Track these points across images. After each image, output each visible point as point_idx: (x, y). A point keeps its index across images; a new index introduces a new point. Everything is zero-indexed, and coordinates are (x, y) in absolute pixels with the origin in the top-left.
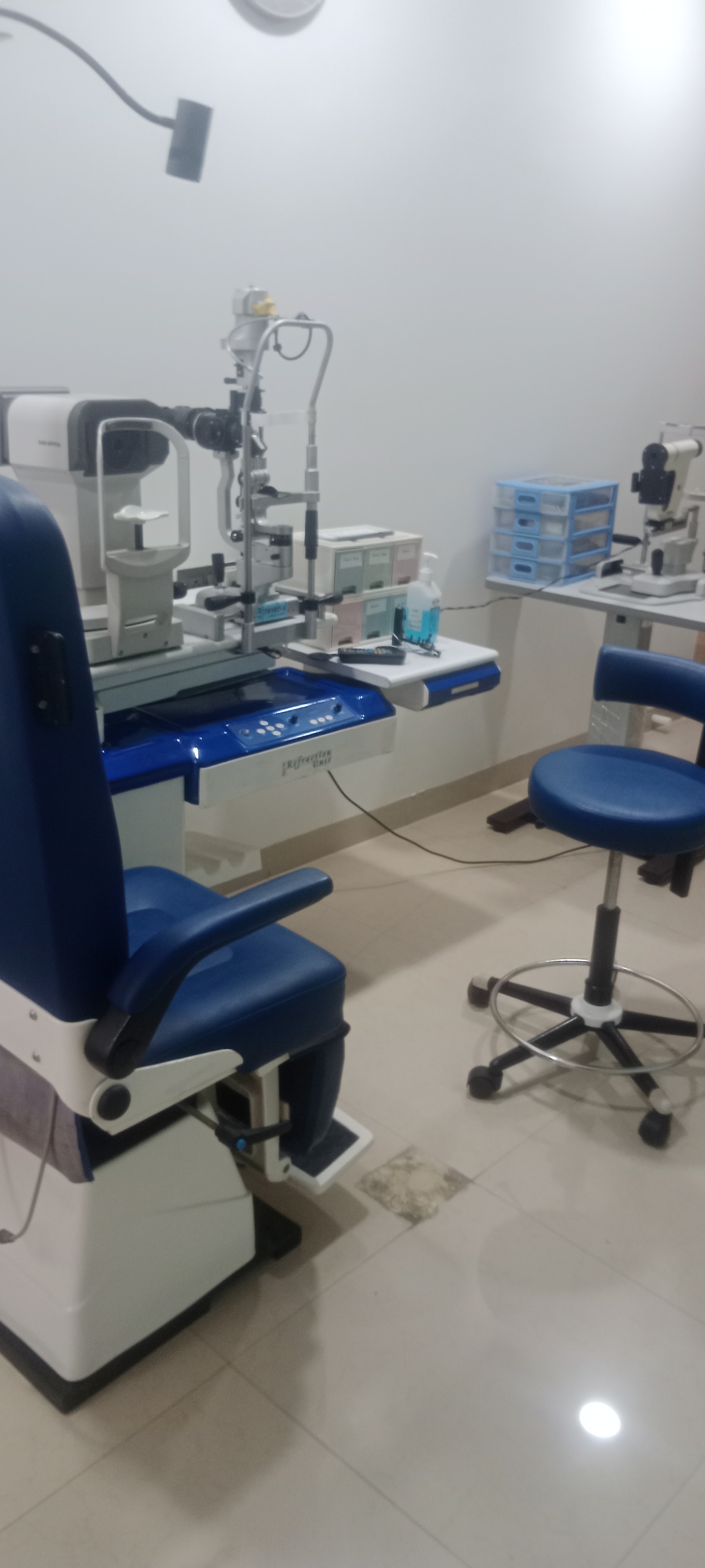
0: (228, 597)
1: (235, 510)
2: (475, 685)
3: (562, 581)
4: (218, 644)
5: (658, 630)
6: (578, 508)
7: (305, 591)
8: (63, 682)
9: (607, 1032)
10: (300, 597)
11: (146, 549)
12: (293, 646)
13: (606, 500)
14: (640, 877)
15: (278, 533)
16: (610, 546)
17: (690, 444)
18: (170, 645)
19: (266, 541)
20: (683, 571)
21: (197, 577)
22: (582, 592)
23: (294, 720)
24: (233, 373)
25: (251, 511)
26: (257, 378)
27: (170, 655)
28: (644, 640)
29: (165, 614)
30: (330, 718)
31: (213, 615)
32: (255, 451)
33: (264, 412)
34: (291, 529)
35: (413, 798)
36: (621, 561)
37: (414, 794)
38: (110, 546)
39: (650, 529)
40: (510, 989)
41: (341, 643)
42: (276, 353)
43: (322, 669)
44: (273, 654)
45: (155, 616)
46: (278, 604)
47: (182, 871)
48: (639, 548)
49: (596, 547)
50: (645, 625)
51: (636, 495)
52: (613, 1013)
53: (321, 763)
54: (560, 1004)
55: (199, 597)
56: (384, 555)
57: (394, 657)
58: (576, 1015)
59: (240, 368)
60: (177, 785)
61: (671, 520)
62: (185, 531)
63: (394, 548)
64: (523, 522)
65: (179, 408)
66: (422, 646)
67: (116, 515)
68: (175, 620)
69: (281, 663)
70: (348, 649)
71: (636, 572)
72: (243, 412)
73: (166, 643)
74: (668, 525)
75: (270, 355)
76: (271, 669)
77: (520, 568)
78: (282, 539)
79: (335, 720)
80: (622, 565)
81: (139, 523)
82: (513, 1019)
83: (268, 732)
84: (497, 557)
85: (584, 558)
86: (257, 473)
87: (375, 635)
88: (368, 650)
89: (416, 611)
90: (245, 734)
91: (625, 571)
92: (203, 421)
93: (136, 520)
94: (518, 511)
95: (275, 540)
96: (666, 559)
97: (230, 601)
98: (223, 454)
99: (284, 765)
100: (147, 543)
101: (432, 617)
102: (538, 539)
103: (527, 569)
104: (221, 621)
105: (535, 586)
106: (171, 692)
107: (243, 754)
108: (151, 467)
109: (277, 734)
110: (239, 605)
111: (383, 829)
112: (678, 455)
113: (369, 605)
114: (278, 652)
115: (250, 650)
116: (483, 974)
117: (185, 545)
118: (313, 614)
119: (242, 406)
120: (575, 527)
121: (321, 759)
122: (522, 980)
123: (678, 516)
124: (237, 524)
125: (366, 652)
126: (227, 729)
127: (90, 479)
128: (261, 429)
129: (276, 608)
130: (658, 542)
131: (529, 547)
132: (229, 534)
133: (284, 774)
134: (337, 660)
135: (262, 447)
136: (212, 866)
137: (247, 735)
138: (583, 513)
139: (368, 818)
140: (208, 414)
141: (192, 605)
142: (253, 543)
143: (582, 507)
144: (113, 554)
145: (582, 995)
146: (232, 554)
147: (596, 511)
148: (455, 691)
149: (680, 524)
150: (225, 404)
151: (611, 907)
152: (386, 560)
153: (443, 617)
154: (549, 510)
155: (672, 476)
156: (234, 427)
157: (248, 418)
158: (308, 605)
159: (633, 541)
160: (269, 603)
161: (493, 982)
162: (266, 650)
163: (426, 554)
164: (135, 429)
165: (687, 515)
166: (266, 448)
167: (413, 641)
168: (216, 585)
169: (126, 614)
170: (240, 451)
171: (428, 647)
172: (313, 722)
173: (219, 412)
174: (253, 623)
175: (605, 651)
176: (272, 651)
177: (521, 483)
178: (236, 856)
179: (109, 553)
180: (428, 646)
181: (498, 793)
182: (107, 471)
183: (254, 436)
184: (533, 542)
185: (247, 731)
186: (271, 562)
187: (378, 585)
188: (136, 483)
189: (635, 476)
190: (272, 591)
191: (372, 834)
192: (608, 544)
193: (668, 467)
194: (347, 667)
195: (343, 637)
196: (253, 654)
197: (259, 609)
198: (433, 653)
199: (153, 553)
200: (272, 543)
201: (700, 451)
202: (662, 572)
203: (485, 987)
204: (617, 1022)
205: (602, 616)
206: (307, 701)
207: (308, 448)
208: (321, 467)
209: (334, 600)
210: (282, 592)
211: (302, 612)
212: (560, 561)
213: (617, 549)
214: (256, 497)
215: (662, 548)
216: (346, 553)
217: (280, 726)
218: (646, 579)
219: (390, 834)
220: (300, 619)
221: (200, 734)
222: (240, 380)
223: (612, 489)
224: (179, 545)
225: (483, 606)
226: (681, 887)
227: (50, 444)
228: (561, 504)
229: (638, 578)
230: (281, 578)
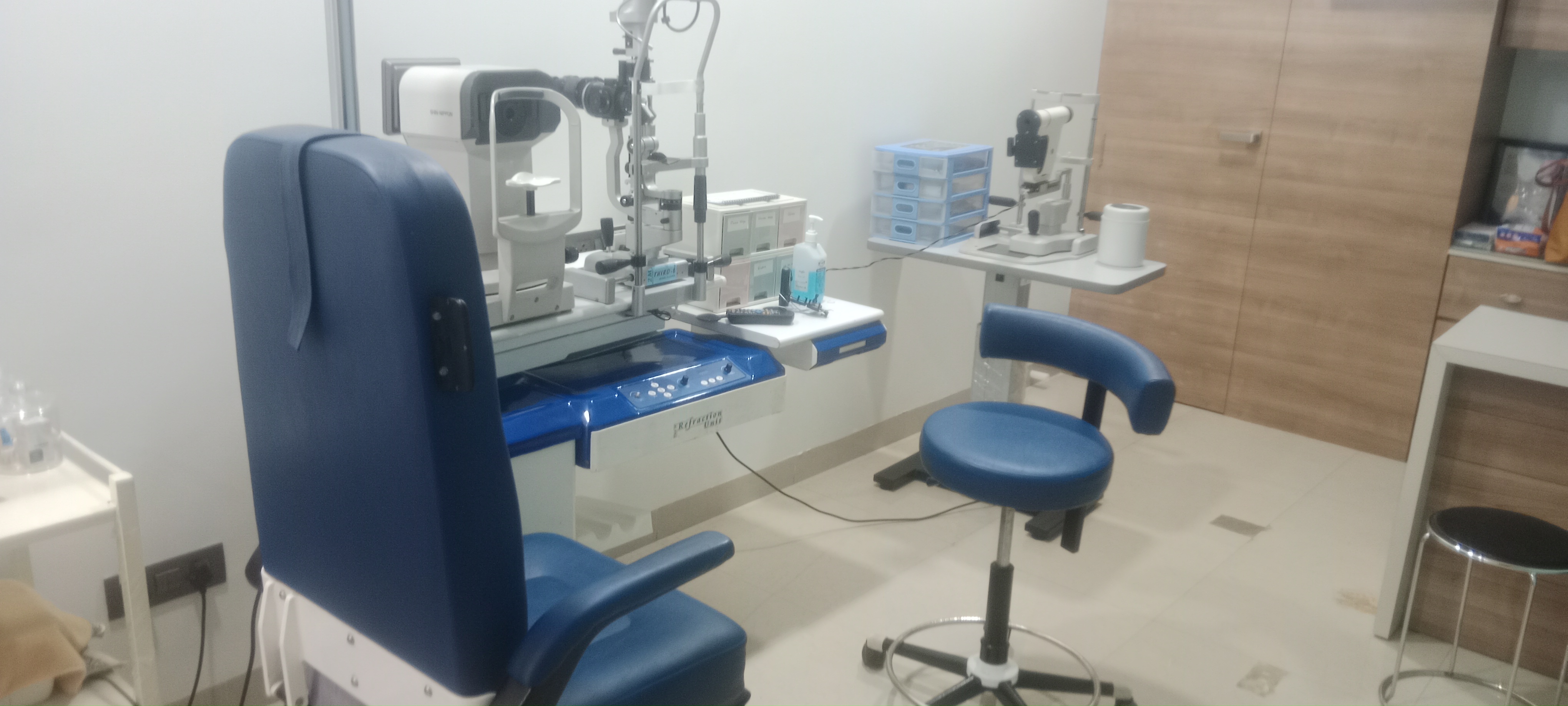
0: (618, 260)
1: (624, 175)
2: (862, 344)
3: (941, 242)
4: (609, 307)
5: (1036, 289)
6: (955, 171)
7: (694, 254)
8: (465, 348)
9: (1003, 691)
10: (688, 260)
11: (539, 214)
12: (683, 308)
13: (982, 164)
14: (1027, 532)
15: (667, 197)
16: (987, 208)
17: (1060, 110)
18: (561, 309)
19: (655, 206)
20: (1058, 231)
21: (588, 241)
22: (961, 252)
23: (684, 381)
24: (622, 45)
25: (641, 176)
26: (646, 48)
27: (561, 319)
28: (1022, 297)
29: (556, 280)
30: (720, 378)
31: (604, 278)
32: (645, 119)
33: (653, 82)
34: (681, 195)
35: (801, 456)
36: (997, 222)
37: (800, 453)
38: (501, 214)
39: (1026, 191)
40: (905, 650)
41: (729, 304)
42: (665, 25)
43: (711, 330)
44: (663, 316)
45: (546, 280)
46: (667, 266)
47: (573, 537)
48: (1015, 210)
49: (973, 209)
50: (1023, 283)
51: (1012, 159)
52: (1008, 672)
53: (712, 424)
54: (956, 665)
55: (587, 261)
56: (770, 217)
57: (782, 318)
58: (972, 675)
59: (629, 40)
60: (568, 448)
61: (1045, 182)
62: (576, 196)
63: (780, 211)
64: (902, 186)
65: (568, 78)
66: (809, 306)
67: (508, 182)
68: (566, 284)
69: (671, 325)
70: (736, 310)
71: (1012, 232)
72: (633, 81)
73: (557, 307)
74: (1043, 187)
75: (659, 28)
76: (659, 331)
77: (900, 229)
78: (672, 204)
79: (725, 381)
80: (999, 226)
81: (531, 190)
82: (909, 680)
83: (660, 395)
84: (877, 219)
85: (962, 219)
86: (647, 139)
87: (762, 296)
88: (756, 310)
89: (803, 272)
90: (636, 396)
91: (1001, 231)
92: (593, 91)
93: (528, 186)
94: (897, 175)
95: (664, 204)
96: (1042, 220)
97: (621, 264)
98: (612, 122)
99: (675, 426)
100: (539, 208)
101: (818, 278)
102: (918, 201)
103: (907, 231)
104: (611, 285)
105: (917, 247)
106: (561, 355)
107: (634, 416)
108: (542, 135)
109: (668, 395)
110: (629, 269)
111: (773, 489)
112: (1051, 120)
113: (756, 266)
114: (668, 314)
115: (640, 313)
116: (877, 637)
117: (577, 211)
118: (702, 276)
119: (632, 75)
120: (952, 190)
121: (712, 420)
122: (916, 641)
123: (1052, 178)
124: (627, 188)
125: (754, 313)
126: (619, 393)
127: (482, 147)
128: (650, 99)
129: (666, 271)
130: (1034, 203)
131: (908, 209)
132: (619, 199)
133: (675, 436)
134: (726, 320)
135: (651, 115)
136: (603, 530)
137: (638, 397)
138: (959, 176)
139: (756, 477)
140: (596, 84)
141: (582, 269)
142: (643, 208)
143: (959, 171)
144: (504, 220)
145: (978, 654)
146: (620, 218)
147: (972, 174)
148: (842, 350)
149: (1054, 186)
150: (613, 73)
151: (1004, 564)
152: (772, 223)
153: (829, 277)
154: (928, 174)
155: (1044, 142)
156: (623, 96)
157: (639, 87)
158: (697, 267)
159: (1008, 203)
160: (658, 267)
161: (887, 644)
162: (656, 313)
163: (811, 216)
164: (528, 98)
165: (1060, 177)
166: (655, 116)
167: (800, 301)
168: (604, 249)
169: (518, 279)
170: (630, 119)
171: (816, 307)
172: (704, 383)
173: (608, 82)
174: (643, 286)
175: (990, 310)
176: (662, 313)
177: (898, 148)
178: (627, 520)
179: (500, 219)
180: (814, 305)
181: (884, 450)
182: (499, 139)
183: (643, 105)
184: (912, 204)
185: (638, 393)
186: (661, 226)
187: (765, 247)
188: (528, 150)
189: (1010, 141)
190: (661, 255)
191: (760, 494)
192: (984, 206)
193: (1041, 132)
194: (735, 327)
195: (730, 299)
196: (644, 316)
197: (649, 272)
198: (820, 312)
199: (545, 218)
200: (661, 208)
201: (1070, 116)
202: (1038, 232)
203: (879, 648)
204: (1014, 682)
205: (981, 275)
206: (695, 363)
207: (696, 115)
208: (710, 133)
209: (723, 263)
210: (670, 256)
211: (691, 274)
212: (940, 221)
213: (993, 211)
214: (645, 163)
215: (1037, 209)
216: (733, 216)
217: (671, 387)
218: (1022, 239)
219: (777, 493)
220: (689, 281)
221: (590, 397)
222: (629, 50)
223: (988, 152)
224: (570, 210)
225: (866, 266)
226: (1071, 542)
227: (442, 113)
228: (939, 168)
229: (1015, 238)
230: (671, 241)
